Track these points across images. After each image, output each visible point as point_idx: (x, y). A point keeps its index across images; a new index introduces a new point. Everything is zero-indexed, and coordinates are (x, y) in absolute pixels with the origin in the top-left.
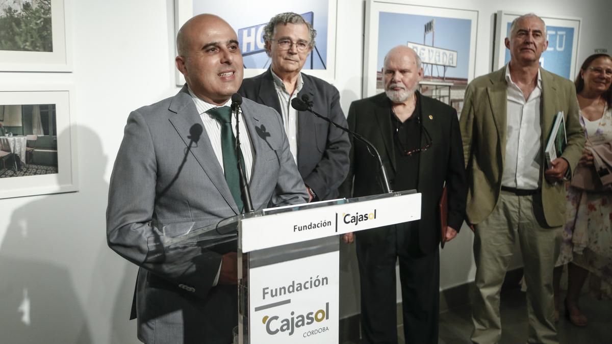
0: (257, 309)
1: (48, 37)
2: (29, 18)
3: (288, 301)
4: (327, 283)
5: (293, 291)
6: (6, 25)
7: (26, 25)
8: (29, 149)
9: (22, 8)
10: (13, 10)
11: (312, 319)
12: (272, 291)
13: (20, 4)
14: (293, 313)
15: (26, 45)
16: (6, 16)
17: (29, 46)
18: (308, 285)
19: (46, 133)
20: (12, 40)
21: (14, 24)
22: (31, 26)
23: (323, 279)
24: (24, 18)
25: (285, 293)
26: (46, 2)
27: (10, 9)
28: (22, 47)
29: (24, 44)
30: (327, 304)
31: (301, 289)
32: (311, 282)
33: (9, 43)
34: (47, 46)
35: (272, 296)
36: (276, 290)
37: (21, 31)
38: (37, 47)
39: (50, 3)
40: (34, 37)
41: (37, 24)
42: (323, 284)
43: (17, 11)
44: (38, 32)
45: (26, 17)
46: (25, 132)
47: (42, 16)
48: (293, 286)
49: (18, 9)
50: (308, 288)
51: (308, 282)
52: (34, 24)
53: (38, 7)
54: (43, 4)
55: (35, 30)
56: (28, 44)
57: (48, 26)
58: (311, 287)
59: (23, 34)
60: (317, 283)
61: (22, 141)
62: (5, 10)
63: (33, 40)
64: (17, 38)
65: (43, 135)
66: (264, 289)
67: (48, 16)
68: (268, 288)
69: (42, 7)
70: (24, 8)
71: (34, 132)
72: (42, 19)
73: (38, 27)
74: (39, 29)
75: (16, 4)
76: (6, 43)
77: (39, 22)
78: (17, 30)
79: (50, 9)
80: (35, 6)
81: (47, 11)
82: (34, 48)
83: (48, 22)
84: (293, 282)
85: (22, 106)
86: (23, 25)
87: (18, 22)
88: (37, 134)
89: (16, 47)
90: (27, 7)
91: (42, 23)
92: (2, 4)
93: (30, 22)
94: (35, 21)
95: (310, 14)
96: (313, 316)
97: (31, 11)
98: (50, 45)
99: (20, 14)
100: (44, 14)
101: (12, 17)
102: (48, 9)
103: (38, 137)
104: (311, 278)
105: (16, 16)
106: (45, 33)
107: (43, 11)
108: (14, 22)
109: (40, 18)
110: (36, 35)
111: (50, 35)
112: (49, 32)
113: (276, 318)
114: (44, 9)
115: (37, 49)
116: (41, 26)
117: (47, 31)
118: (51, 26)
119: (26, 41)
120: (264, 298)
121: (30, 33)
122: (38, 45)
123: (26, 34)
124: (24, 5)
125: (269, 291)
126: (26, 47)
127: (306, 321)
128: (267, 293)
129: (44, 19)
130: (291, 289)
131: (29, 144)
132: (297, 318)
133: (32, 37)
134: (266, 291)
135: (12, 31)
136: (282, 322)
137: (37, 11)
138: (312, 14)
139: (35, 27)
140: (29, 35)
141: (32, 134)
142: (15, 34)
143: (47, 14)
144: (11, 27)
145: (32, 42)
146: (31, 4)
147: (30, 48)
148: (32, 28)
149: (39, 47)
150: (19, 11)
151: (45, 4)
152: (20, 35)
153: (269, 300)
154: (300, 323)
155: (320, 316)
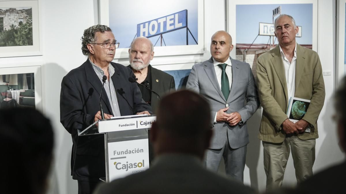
0: (111, 159)
1: (31, 38)
2: (21, 29)
3: (125, 157)
4: (143, 152)
5: (127, 153)
6: (11, 34)
7: (20, 33)
8: (21, 97)
9: (18, 24)
10: (14, 26)
11: (136, 166)
12: (118, 152)
13: (17, 22)
14: (127, 162)
15: (20, 43)
16: (11, 29)
17: (21, 43)
18: (134, 152)
19: (29, 88)
20: (14, 41)
21: (14, 33)
22: (23, 33)
23: (141, 150)
24: (19, 29)
25: (123, 154)
26: (30, 20)
27: (13, 25)
28: (18, 44)
29: (19, 42)
30: (143, 161)
31: (131, 153)
32: (135, 150)
33: (12, 43)
34: (30, 42)
35: (118, 154)
36: (120, 152)
37: (18, 36)
38: (25, 43)
39: (32, 20)
40: (24, 38)
41: (25, 31)
42: (141, 152)
43: (16, 26)
44: (26, 36)
45: (20, 29)
46: (19, 88)
47: (28, 27)
48: (127, 151)
49: (17, 25)
50: (134, 153)
51: (134, 150)
52: (24, 32)
53: (26, 23)
54: (28, 21)
55: (24, 34)
56: (21, 42)
57: (31, 32)
58: (135, 152)
59: (19, 38)
60: (138, 151)
61: (18, 93)
62: (10, 26)
63: (23, 40)
64: (16, 40)
65: (28, 89)
66: (114, 151)
67: (31, 27)
68: (116, 151)
69: (28, 23)
70: (19, 24)
71: (23, 88)
72: (28, 29)
73: (26, 33)
74: (26, 34)
75: (16, 22)
76: (11, 43)
77: (26, 30)
78: (16, 35)
79: (32, 23)
80: (24, 23)
81: (30, 25)
82: (24, 44)
83: (31, 30)
84: (127, 150)
85: (18, 74)
86: (19, 33)
87: (16, 31)
88: (25, 89)
89: (15, 44)
90: (21, 23)
91: (28, 31)
92: (9, 23)
93: (22, 31)
94: (24, 30)
95: (185, 11)
96: (137, 164)
97: (23, 25)
98: (31, 42)
99: (17, 27)
100: (29, 26)
101: (13, 29)
102: (31, 23)
103: (25, 91)
104: (135, 149)
105: (15, 29)
106: (29, 36)
107: (28, 24)
108: (15, 32)
109: (27, 28)
110: (25, 37)
111: (32, 36)
112: (31, 35)
113: (120, 163)
114: (29, 23)
115: (25, 44)
116: (27, 32)
117: (30, 34)
118: (32, 32)
119: (20, 41)
120: (114, 155)
121: (22, 36)
122: (26, 42)
123: (20, 37)
124: (19, 22)
125: (116, 152)
126: (20, 44)
127: (133, 166)
128: (116, 153)
129: (29, 28)
130: (126, 152)
131: (21, 94)
132: (129, 164)
133: (23, 39)
134: (115, 152)
135: (14, 36)
136: (123, 165)
137: (26, 25)
138: (187, 11)
139: (24, 33)
140: (21, 38)
141: (22, 89)
142: (15, 37)
143: (30, 26)
144: (13, 34)
145: (23, 41)
146: (23, 22)
147: (22, 44)
148: (23, 34)
149: (26, 43)
150: (17, 26)
151: (29, 21)
152: (17, 38)
153: (116, 156)
154: (131, 167)
155: (140, 165)
